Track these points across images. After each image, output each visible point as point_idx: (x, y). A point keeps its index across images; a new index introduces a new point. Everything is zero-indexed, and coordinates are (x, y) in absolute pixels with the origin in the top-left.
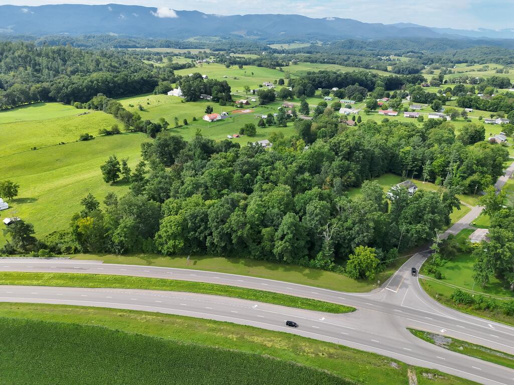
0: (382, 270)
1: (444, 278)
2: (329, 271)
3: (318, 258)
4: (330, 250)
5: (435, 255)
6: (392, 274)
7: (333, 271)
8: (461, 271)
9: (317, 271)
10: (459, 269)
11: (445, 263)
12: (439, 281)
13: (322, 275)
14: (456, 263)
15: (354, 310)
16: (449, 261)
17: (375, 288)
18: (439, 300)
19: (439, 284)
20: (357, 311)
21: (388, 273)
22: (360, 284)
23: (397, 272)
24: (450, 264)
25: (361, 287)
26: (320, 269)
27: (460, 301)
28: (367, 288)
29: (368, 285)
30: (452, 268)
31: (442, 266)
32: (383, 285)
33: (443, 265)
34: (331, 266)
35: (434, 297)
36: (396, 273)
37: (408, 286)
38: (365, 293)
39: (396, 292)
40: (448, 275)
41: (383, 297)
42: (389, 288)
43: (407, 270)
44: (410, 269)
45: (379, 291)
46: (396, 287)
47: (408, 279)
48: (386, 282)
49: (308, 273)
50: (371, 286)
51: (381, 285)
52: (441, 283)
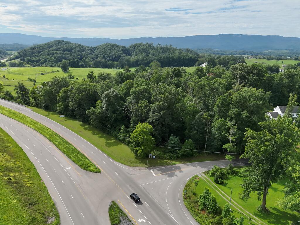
1: (222, 184)
3: (121, 131)
6: (175, 164)
9: (119, 143)
12: (215, 184)
15: (98, 171)
17: (143, 167)
18: (187, 198)
20: (99, 174)
21: (174, 162)
22: (135, 160)
23: (183, 164)
25: (132, 162)
26: (123, 143)
28: (135, 165)
29: (141, 162)
34: (127, 140)
35: (185, 194)
36: (180, 165)
37: (173, 176)
38: (128, 167)
39: (155, 175)
40: (234, 184)
41: (136, 174)
42: (153, 171)
43: (194, 166)
44: (198, 167)
45: (142, 170)
46: (161, 172)
47: (183, 172)
48: (159, 167)
49: (110, 142)
50: (142, 165)
51: (151, 167)
52: (213, 187)
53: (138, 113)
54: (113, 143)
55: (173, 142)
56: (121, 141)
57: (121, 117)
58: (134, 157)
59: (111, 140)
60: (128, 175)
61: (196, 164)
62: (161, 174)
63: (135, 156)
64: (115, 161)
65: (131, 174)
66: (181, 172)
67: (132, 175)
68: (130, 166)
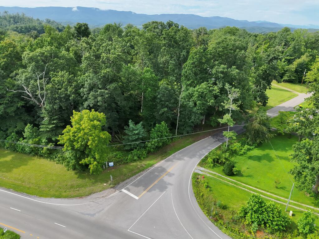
0: (136, 158)
1: (239, 174)
2: (44, 158)
3: (25, 135)
4: (50, 123)
5: (228, 134)
6: (152, 165)
7: (51, 158)
8: (273, 163)
9: (25, 157)
10: (270, 159)
11: (249, 150)
12: (229, 178)
13: (26, 165)
14: (267, 151)
16: (256, 147)
17: (104, 189)
18: (217, 219)
19: (227, 185)
21: (148, 162)
22: (80, 181)
23: (163, 161)
24: (256, 152)
25: (79, 186)
26: (34, 156)
27: (259, 225)
28: (88, 189)
29: (96, 182)
30: (259, 159)
31: (241, 155)
32: (121, 184)
33: (245, 153)
34: (45, 148)
35: (209, 213)
36: (160, 163)
37: (166, 188)
38: (75, 200)
39: (137, 198)
40: (248, 168)
41: (103, 210)
42: (128, 190)
43: (179, 159)
44: (186, 158)
45: (106, 196)
46: (144, 188)
47: (173, 174)
48: (131, 179)
49: (6, 162)
50: (99, 186)
51: (119, 183)
52: (232, 183)
53: (57, 96)
54: (11, 161)
55: (136, 132)
56: (30, 153)
57: (13, 109)
58: (77, 176)
59: (5, 156)
60: (87, 217)
61: (180, 155)
62: (144, 190)
63: (76, 174)
64: (39, 199)
65: (92, 213)
66: (170, 175)
67: (95, 214)
68: (80, 196)
